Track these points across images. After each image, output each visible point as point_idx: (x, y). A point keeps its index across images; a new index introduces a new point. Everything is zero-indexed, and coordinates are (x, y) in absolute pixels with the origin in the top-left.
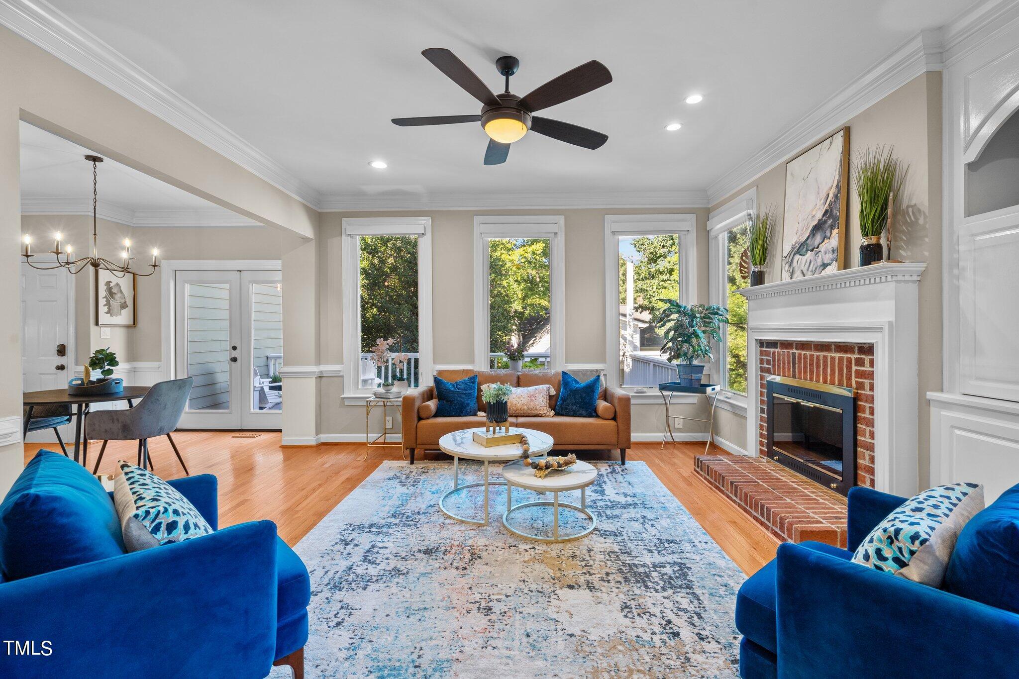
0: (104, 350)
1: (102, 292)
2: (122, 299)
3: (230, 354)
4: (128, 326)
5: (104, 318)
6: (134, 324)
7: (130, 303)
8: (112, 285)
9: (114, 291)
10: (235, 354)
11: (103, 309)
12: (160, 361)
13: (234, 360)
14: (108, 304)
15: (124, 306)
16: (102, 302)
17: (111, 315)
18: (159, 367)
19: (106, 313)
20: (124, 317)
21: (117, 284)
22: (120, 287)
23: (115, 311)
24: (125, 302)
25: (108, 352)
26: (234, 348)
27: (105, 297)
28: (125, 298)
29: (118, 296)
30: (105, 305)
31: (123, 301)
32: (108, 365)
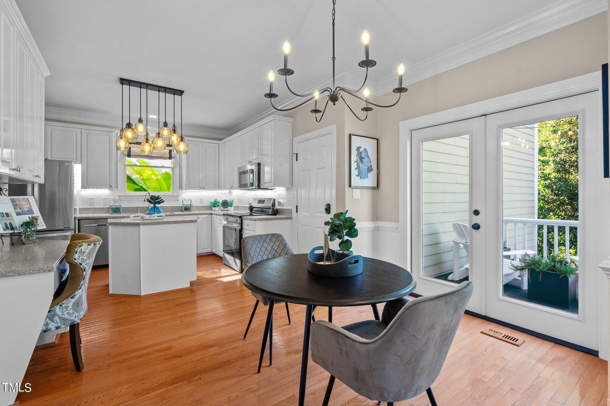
0: (342, 214)
1: (354, 157)
2: (368, 163)
3: (471, 220)
4: (373, 188)
5: (356, 180)
6: (378, 186)
7: (374, 167)
8: (361, 150)
9: (363, 155)
10: (477, 220)
11: (354, 172)
12: (398, 222)
13: (476, 227)
14: (358, 168)
15: (370, 170)
16: (354, 166)
17: (361, 178)
18: (397, 228)
19: (357, 176)
20: (370, 181)
21: (365, 150)
22: (367, 152)
23: (364, 174)
24: (371, 166)
25: (347, 216)
26: (476, 213)
27: (357, 161)
28: (371, 162)
29: (366, 160)
30: (356, 169)
31: (369, 165)
32: (347, 234)
